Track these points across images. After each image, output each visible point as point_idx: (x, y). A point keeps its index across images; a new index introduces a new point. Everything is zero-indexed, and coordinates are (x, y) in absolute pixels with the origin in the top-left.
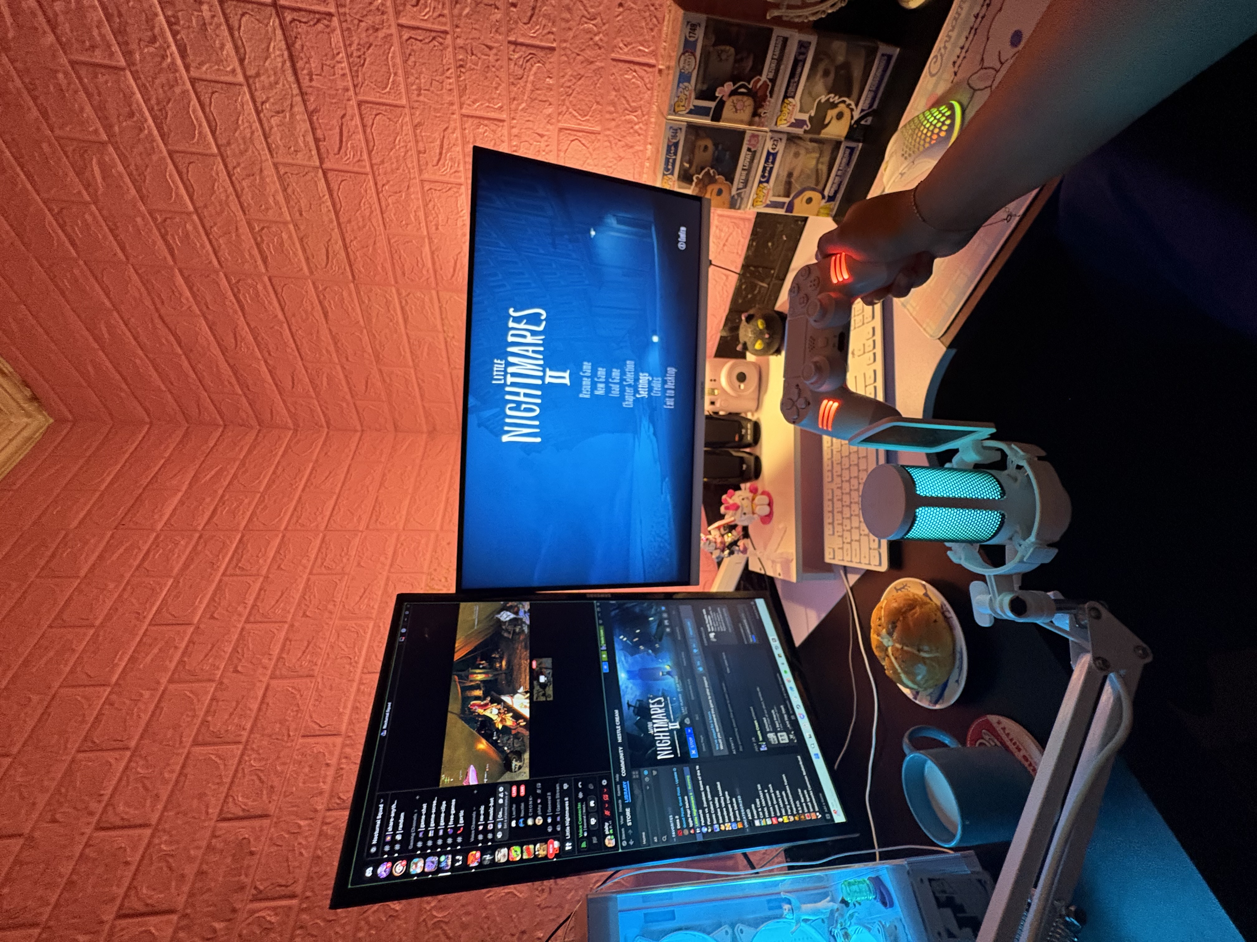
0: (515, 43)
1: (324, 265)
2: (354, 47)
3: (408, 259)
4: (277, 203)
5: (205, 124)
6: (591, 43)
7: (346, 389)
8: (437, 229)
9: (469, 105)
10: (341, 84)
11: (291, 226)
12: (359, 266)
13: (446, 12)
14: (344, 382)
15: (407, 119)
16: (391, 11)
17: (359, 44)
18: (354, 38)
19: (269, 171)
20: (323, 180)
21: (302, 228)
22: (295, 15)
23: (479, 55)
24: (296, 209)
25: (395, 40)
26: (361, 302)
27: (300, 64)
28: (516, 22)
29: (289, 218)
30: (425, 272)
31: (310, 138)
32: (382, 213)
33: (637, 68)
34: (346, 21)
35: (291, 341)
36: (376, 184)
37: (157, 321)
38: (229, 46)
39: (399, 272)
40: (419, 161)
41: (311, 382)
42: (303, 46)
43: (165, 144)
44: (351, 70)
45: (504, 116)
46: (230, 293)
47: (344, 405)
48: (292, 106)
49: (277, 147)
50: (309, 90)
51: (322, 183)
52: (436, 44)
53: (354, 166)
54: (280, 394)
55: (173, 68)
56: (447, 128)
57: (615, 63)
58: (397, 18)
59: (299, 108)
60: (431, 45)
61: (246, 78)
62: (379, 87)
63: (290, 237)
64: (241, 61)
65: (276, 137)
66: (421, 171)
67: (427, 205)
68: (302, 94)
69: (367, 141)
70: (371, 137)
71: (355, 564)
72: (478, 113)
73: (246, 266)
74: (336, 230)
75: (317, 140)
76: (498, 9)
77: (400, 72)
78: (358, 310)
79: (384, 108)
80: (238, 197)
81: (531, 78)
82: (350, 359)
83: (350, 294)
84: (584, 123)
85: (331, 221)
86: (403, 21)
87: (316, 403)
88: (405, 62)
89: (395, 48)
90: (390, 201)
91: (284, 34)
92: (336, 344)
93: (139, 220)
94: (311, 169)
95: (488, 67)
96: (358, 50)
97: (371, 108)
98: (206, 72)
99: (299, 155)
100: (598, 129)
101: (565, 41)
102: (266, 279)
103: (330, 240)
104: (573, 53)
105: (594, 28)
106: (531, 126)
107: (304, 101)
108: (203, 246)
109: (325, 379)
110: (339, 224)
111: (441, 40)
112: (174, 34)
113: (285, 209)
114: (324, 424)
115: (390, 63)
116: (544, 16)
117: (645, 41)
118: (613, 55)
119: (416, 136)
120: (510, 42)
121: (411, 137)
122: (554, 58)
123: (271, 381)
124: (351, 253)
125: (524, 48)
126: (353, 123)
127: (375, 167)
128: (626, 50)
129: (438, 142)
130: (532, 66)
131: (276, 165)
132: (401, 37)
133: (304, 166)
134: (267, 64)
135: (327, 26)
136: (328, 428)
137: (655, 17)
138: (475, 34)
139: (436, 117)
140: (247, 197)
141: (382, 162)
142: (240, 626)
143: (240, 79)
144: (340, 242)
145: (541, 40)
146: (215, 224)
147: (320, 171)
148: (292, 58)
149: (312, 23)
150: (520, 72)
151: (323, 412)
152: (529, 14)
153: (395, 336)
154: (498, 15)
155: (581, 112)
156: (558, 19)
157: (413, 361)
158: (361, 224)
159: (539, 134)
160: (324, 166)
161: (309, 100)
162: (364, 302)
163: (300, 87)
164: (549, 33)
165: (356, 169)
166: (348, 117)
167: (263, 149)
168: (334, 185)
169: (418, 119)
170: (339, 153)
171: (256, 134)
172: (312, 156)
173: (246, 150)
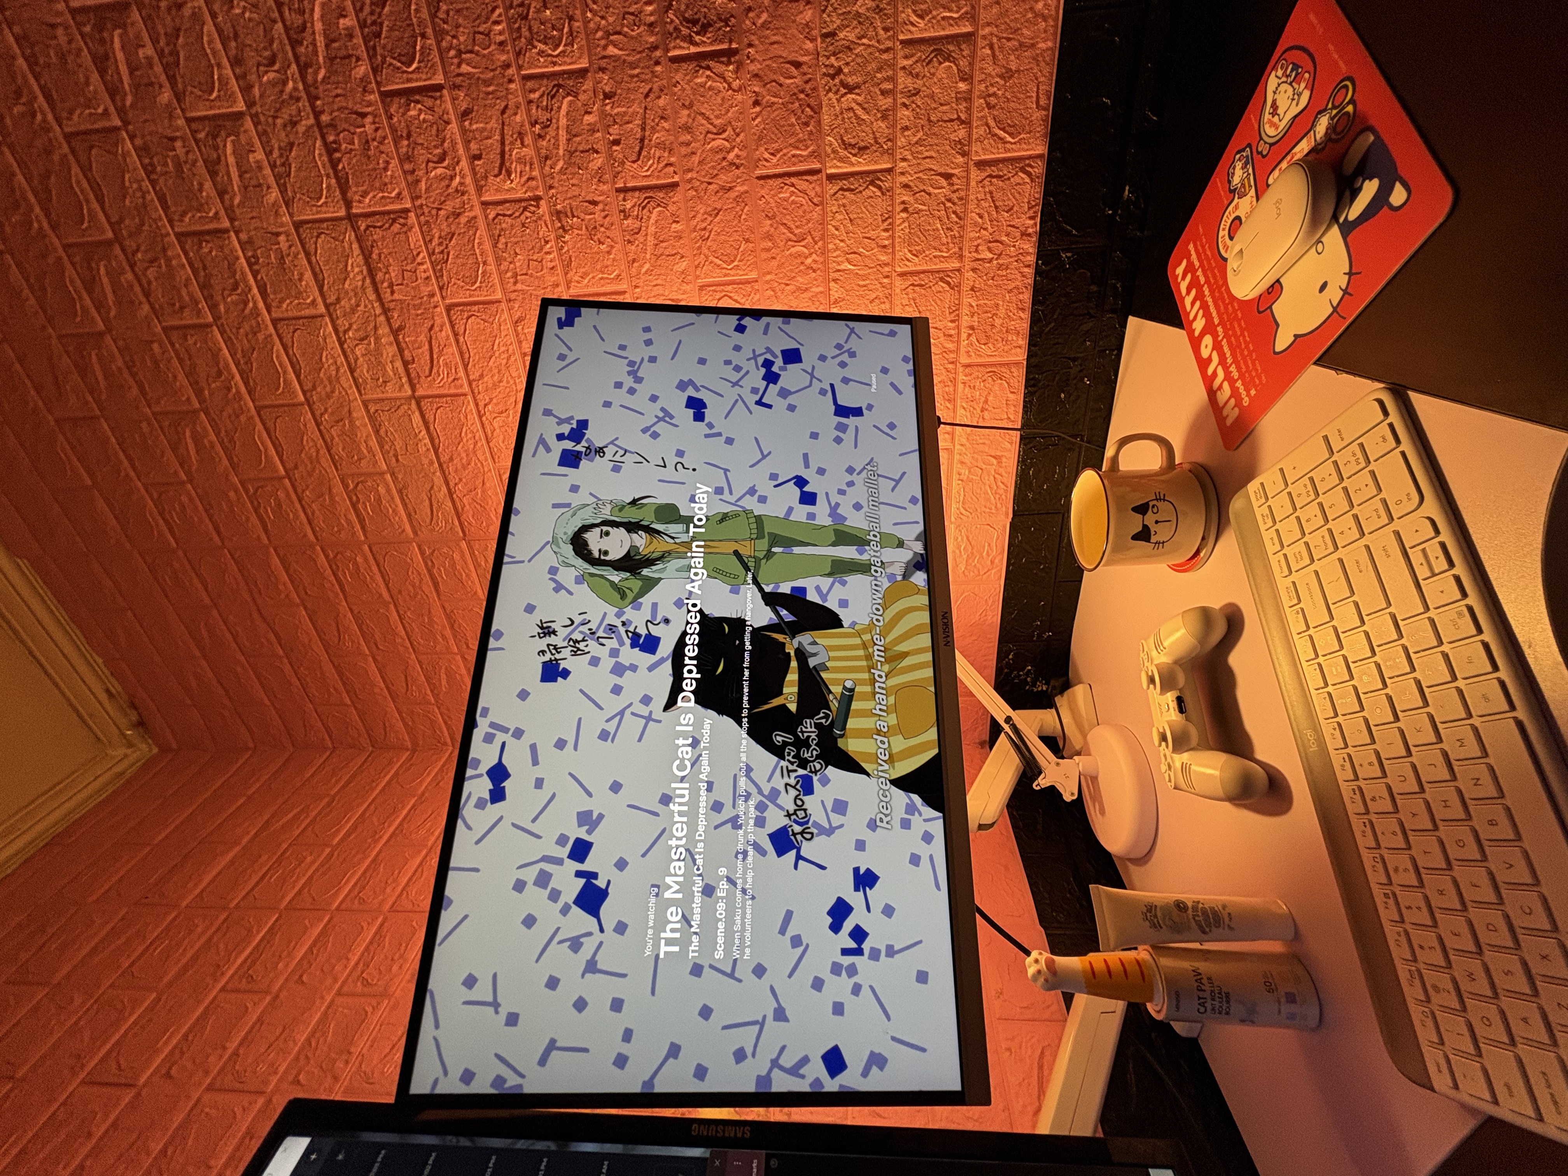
0: (625, 190)
1: (428, 521)
2: (436, 241)
4: (370, 450)
5: (289, 369)
6: (724, 163)
9: (578, 282)
10: (425, 290)
11: (388, 477)
12: (468, 516)
13: (536, 173)
15: (506, 315)
16: (472, 189)
17: (440, 237)
18: (434, 231)
19: (360, 413)
20: (417, 413)
21: (400, 477)
22: (369, 221)
23: (582, 215)
24: (391, 454)
25: (481, 223)
26: (477, 565)
27: (379, 276)
28: (623, 163)
29: (384, 467)
31: (399, 364)
32: (488, 443)
33: (793, 180)
34: (423, 213)
35: (400, 626)
36: (477, 405)
37: (256, 615)
38: (308, 275)
41: (427, 682)
42: (380, 255)
43: (253, 402)
44: (434, 270)
45: (623, 286)
46: (329, 572)
48: (376, 328)
49: (365, 381)
50: (392, 305)
51: (416, 418)
52: (529, 214)
53: (449, 388)
54: (394, 701)
55: (256, 312)
57: (762, 182)
58: (480, 196)
59: (384, 330)
60: (523, 217)
61: (327, 306)
62: (467, 284)
63: (388, 491)
64: (321, 288)
65: (363, 370)
68: (386, 311)
69: (461, 354)
70: (465, 346)
72: (590, 290)
73: (343, 535)
74: (438, 474)
75: (406, 364)
76: (597, 152)
77: (491, 259)
78: (474, 575)
79: (476, 308)
80: (329, 449)
81: (652, 229)
83: (463, 556)
84: (732, 272)
85: (431, 463)
86: (486, 198)
87: (437, 711)
88: (495, 245)
89: (482, 231)
90: (495, 424)
91: (361, 247)
92: (452, 627)
93: (232, 494)
94: (403, 401)
95: (595, 228)
96: (440, 244)
97: (462, 311)
98: (287, 310)
99: (389, 387)
100: (753, 275)
101: (690, 170)
102: (366, 548)
103: (432, 487)
104: (702, 182)
105: (726, 143)
106: (661, 292)
107: (388, 320)
108: (296, 517)
109: (443, 676)
110: (440, 465)
111: (533, 209)
112: (255, 274)
113: (379, 457)
115: (477, 251)
116: (657, 145)
117: (801, 141)
118: (758, 172)
119: (517, 335)
120: (618, 190)
121: (513, 338)
122: (678, 196)
123: (382, 685)
124: (457, 500)
125: (637, 194)
126: (444, 333)
127: (474, 384)
128: (775, 160)
130: (651, 212)
131: (365, 403)
132: (486, 217)
133: (395, 399)
134: (346, 286)
135: (404, 225)
137: (809, 106)
138: (575, 191)
140: (339, 449)
141: (482, 376)
143: (322, 309)
144: (444, 489)
145: (658, 178)
146: (308, 487)
147: (413, 402)
148: (372, 273)
149: (387, 225)
150: (637, 224)
151: (445, 723)
152: (637, 148)
154: (598, 161)
155: (725, 258)
156: (675, 145)
158: (464, 461)
160: (417, 394)
161: (393, 317)
162: (480, 565)
163: (382, 305)
164: (667, 165)
165: (453, 391)
166: (436, 329)
167: (351, 387)
168: (430, 417)
169: (519, 314)
170: (430, 375)
171: (342, 371)
172: (403, 385)
173: (333, 392)
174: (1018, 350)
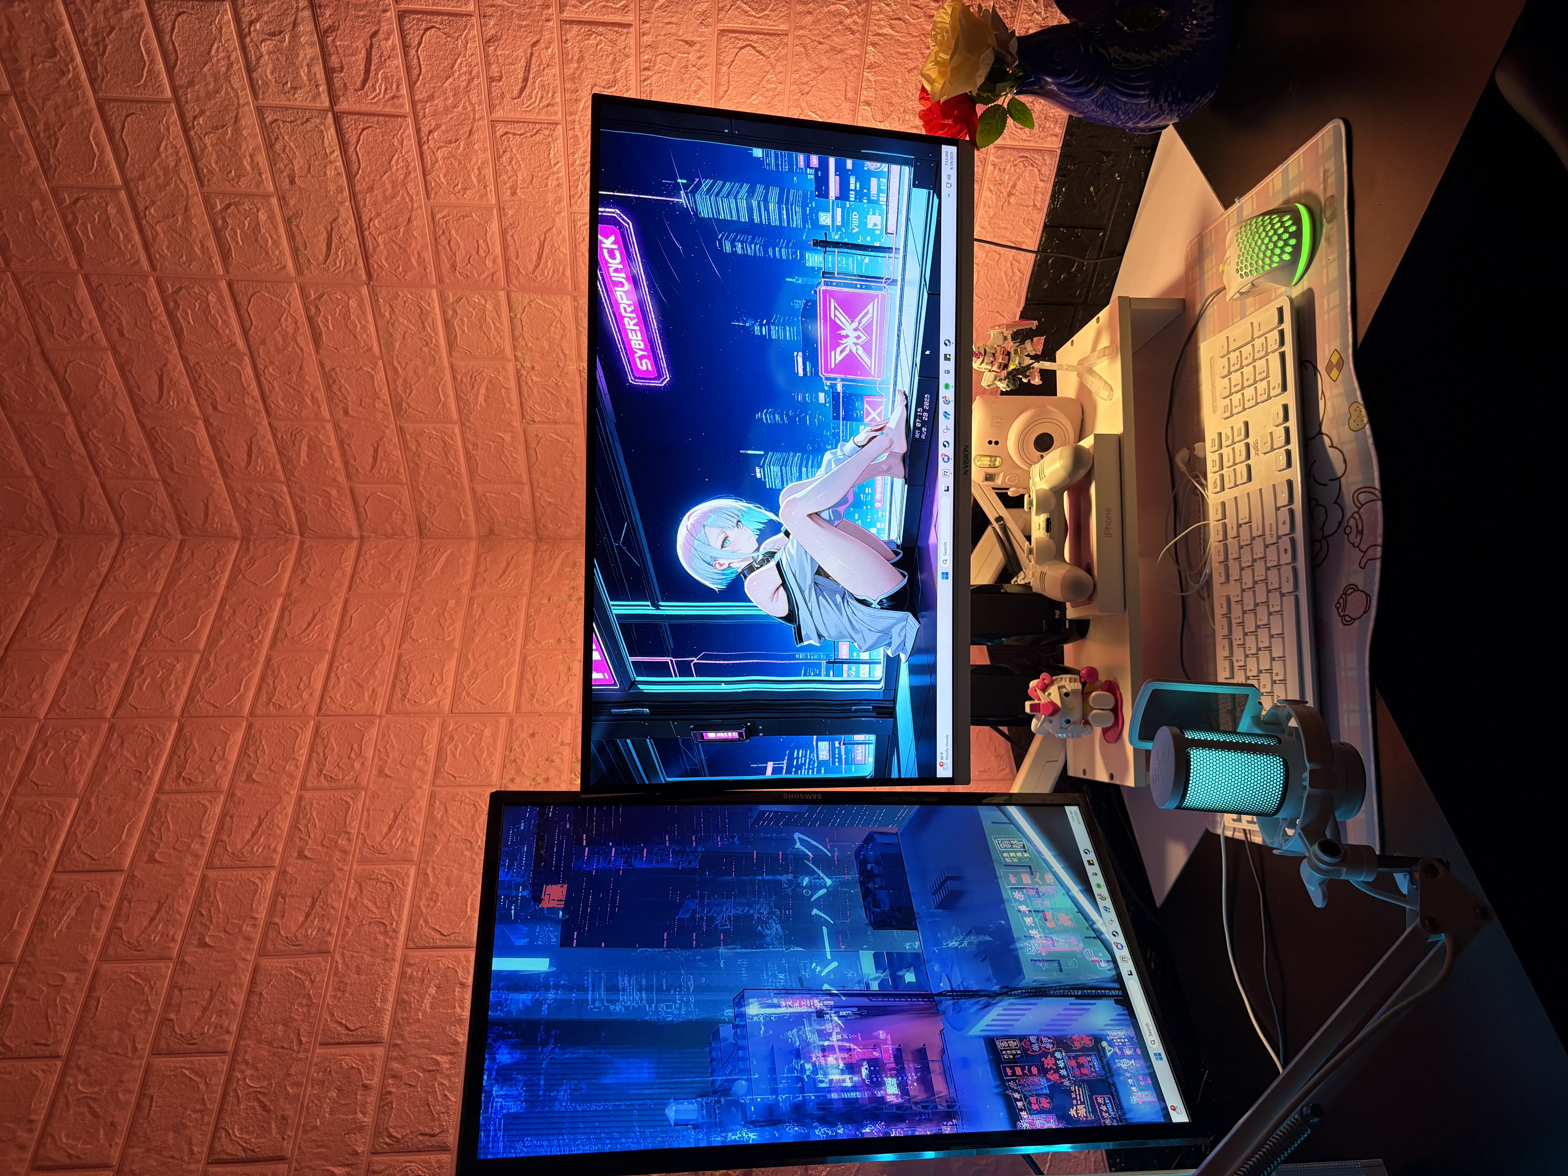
1: (321, 258)
3: (462, 244)
4: (255, 165)
5: (159, 58)
7: (339, 464)
8: (514, 193)
9: (574, 6)
11: (274, 201)
12: (381, 259)
14: (336, 454)
15: (474, 32)
19: (249, 121)
20: (333, 130)
21: (292, 202)
24: (285, 175)
26: (377, 315)
29: (271, 188)
30: (489, 263)
31: (319, 70)
32: (425, 175)
35: (254, 384)
36: (418, 131)
37: (37, 360)
39: (446, 265)
40: (490, 92)
41: (280, 453)
43: (95, 91)
45: (630, 18)
46: (161, 309)
47: (334, 493)
48: (295, 24)
49: (266, 84)
50: (325, 2)
51: (331, 134)
53: (384, 106)
54: (225, 476)
56: (537, 42)
59: (306, 27)
63: (271, 217)
65: (266, 70)
66: (491, 107)
67: (500, 157)
68: (314, 6)
69: (408, 69)
70: (415, 61)
71: (375, 772)
72: (588, 17)
73: (194, 266)
74: (347, 204)
75: (329, 72)
78: (372, 327)
79: (439, 19)
80: (195, 160)
82: (351, 412)
83: (361, 305)
84: (760, 21)
85: (340, 190)
87: (285, 489)
90: (439, 154)
92: (329, 387)
93: (36, 204)
94: (315, 113)
97: (419, 20)
99: (299, 94)
100: (783, 27)
102: (223, 285)
103: (335, 219)
106: (674, 31)
107: (315, 18)
108: (128, 238)
109: (304, 448)
110: (353, 195)
113: (267, 175)
114: (296, 528)
119: (487, 56)
121: (478, 58)
123: (211, 454)
124: (369, 238)
126: (389, 43)
127: (419, 106)
129: (523, 63)
131: (260, 111)
133: (305, 110)
136: (302, 535)
139: (521, 26)
140: (210, 161)
141: (431, 97)
142: (198, 873)
144: (352, 223)
146: (153, 203)
147: (330, 115)
151: (295, 506)
153: (431, 370)
155: (755, 5)
157: (460, 411)
158: (388, 193)
159: (686, 42)
160: (337, 108)
161: (323, 15)
162: (382, 316)
165: (388, 110)
166: (381, 36)
167: (243, 89)
168: (351, 136)
169: (493, 32)
170: (362, 88)
171: (235, 68)
172: (319, 94)
173: (217, 91)
174: (1054, 138)
